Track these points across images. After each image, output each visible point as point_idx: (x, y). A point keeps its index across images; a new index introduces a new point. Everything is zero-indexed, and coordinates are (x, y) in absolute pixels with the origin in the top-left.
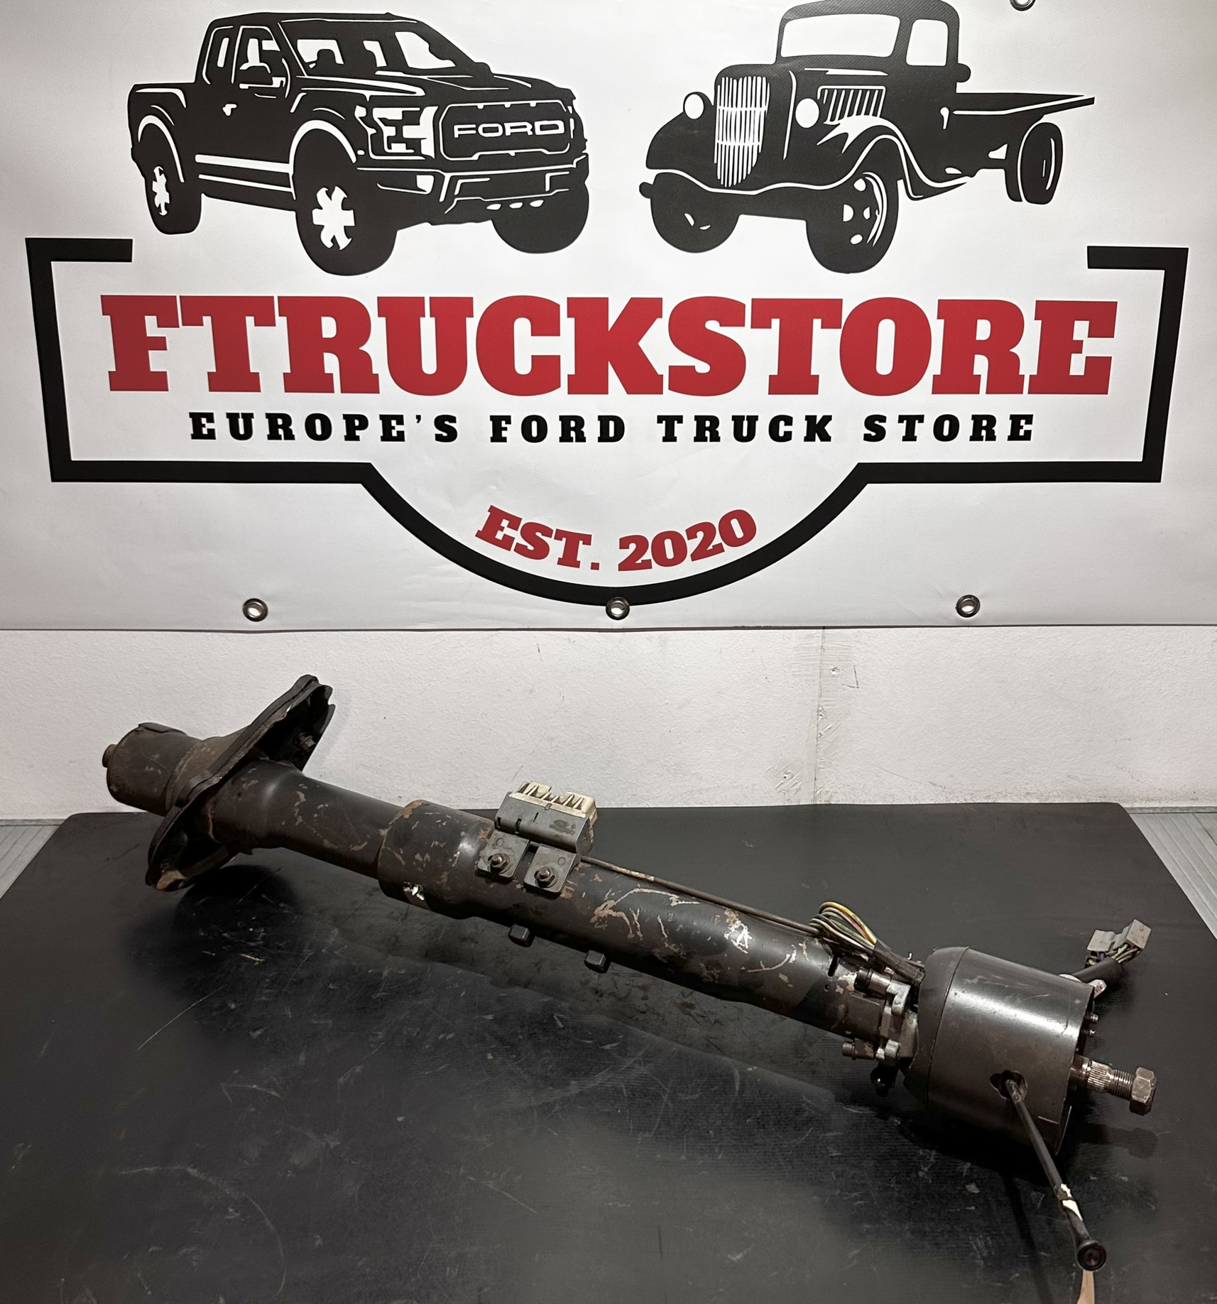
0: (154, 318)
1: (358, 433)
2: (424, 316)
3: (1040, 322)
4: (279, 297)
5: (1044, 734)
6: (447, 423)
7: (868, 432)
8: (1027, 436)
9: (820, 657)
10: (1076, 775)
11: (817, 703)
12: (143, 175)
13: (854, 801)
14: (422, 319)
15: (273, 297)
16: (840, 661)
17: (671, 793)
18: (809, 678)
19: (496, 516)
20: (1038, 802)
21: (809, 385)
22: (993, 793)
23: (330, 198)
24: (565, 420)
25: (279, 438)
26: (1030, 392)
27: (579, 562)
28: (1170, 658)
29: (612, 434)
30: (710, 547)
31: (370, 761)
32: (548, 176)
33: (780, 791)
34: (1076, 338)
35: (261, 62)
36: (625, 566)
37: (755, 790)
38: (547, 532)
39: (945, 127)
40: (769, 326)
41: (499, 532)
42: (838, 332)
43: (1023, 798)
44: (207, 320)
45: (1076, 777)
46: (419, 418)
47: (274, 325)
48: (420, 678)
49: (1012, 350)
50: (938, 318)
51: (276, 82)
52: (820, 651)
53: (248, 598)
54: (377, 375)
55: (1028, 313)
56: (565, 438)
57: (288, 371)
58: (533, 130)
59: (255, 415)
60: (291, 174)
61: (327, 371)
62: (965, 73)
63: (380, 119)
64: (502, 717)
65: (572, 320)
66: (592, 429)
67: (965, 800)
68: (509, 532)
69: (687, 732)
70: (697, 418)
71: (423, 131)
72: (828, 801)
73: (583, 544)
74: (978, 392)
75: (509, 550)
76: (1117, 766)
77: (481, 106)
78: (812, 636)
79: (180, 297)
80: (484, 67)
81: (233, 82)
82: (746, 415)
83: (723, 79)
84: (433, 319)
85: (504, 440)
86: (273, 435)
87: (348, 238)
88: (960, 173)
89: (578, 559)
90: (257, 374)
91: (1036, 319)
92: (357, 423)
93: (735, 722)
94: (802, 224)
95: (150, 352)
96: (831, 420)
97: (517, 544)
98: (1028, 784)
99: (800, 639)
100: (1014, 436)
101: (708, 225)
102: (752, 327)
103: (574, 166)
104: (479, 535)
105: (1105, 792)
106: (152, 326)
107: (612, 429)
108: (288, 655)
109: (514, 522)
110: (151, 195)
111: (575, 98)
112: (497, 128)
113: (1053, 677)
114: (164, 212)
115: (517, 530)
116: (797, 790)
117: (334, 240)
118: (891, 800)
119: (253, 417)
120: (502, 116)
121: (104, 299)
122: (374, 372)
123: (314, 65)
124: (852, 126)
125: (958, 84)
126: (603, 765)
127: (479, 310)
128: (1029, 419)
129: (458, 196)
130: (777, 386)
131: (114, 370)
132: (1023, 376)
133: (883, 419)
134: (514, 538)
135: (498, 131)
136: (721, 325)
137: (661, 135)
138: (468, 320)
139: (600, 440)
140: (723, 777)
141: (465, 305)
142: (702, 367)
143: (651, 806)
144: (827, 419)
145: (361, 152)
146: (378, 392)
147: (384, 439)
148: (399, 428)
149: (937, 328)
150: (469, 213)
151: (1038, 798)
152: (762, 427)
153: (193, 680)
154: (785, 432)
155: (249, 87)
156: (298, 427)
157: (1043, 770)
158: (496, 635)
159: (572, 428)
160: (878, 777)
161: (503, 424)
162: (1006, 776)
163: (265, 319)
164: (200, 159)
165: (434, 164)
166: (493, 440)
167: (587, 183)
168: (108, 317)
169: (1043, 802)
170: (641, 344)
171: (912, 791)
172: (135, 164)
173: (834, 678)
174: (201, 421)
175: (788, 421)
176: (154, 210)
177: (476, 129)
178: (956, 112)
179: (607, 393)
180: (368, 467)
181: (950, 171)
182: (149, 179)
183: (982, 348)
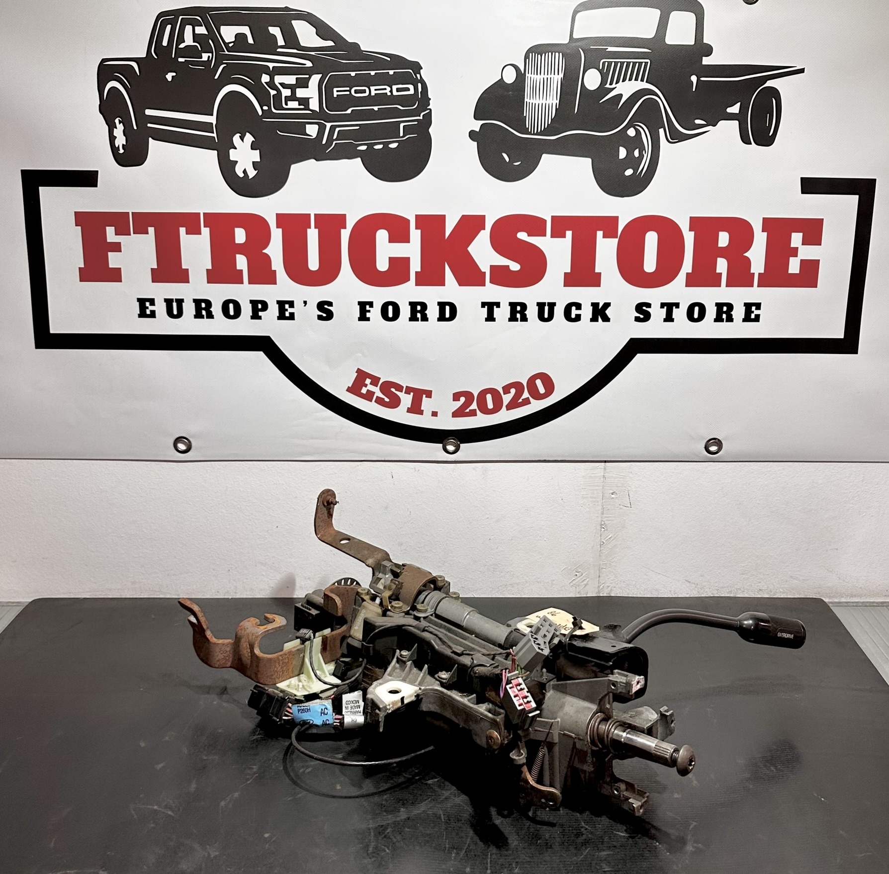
0: (113, 228)
1: (260, 314)
2: (310, 228)
3: (766, 233)
4: (204, 213)
5: (772, 544)
6: (326, 306)
7: (638, 315)
8: (757, 318)
9: (602, 484)
10: (797, 576)
11: (600, 519)
12: (107, 124)
13: (628, 594)
14: (309, 230)
15: (199, 213)
16: (617, 487)
17: (491, 586)
18: (594, 500)
19: (361, 376)
20: (768, 596)
21: (594, 280)
22: (733, 589)
23: (243, 140)
24: (413, 305)
25: (202, 317)
26: (759, 286)
27: (423, 410)
28: (867, 488)
29: (447, 315)
30: (520, 400)
31: (266, 559)
32: (402, 125)
33: (572, 586)
34: (792, 245)
35: (194, 42)
36: (457, 414)
37: (554, 585)
38: (399, 388)
39: (694, 90)
40: (564, 237)
41: (364, 388)
42: (615, 241)
43: (756, 593)
44: (151, 230)
45: (797, 578)
46: (305, 303)
47: (200, 234)
48: (303, 497)
49: (745, 254)
50: (690, 230)
51: (205, 56)
52: (602, 479)
53: (178, 436)
54: (275, 271)
55: (757, 226)
56: (413, 318)
57: (210, 268)
58: (391, 91)
59: (185, 300)
60: (214, 123)
61: (238, 268)
62: (708, 50)
63: (280, 84)
64: (365, 527)
65: (419, 231)
66: (433, 312)
67: (712, 594)
68: (371, 388)
69: (503, 540)
70: (511, 304)
71: (311, 92)
72: (609, 594)
73: (426, 397)
74: (720, 286)
75: (371, 401)
76: (828, 570)
77: (353, 74)
78: (596, 468)
79: (132, 213)
80: (356, 46)
81: (173, 56)
82: (547, 301)
83: (531, 54)
84: (317, 230)
85: (368, 319)
86: (198, 315)
87: (255, 170)
88: (705, 123)
89: (422, 409)
90: (187, 270)
91: (763, 231)
92: (260, 306)
93: (538, 532)
94: (589, 161)
95: (109, 253)
96: (610, 306)
97: (377, 396)
98: (760, 582)
99: (587, 470)
100: (747, 319)
101: (519, 161)
102: (552, 237)
103: (421, 118)
104: (349, 390)
105: (820, 590)
106: (111, 234)
107: (448, 311)
108: (206, 479)
109: (375, 380)
110: (112, 139)
111: (422, 68)
112: (365, 90)
113: (778, 501)
114: (121, 151)
115: (377, 387)
116: (586, 585)
117: (245, 172)
118: (657, 594)
119: (184, 302)
120: (369, 82)
121: (77, 214)
122: (273, 269)
123: (232, 44)
124: (626, 89)
125: (704, 58)
126: (440, 564)
127: (350, 223)
128: (758, 306)
129: (336, 140)
130: (570, 280)
131: (83, 266)
132: (754, 273)
133: (649, 305)
134: (375, 393)
135: (365, 92)
136: (528, 236)
137: (485, 95)
138: (342, 231)
139: (439, 320)
140: (530, 574)
141: (340, 220)
142: (515, 267)
143: (476, 596)
144: (607, 305)
145: (265, 108)
146: (276, 284)
147: (279, 318)
148: (291, 310)
149: (689, 238)
150: (344, 152)
151: (768, 593)
152: (559, 311)
153: (135, 497)
154: (576, 315)
155: (185, 60)
156: (217, 309)
157: (772, 572)
158: (360, 465)
159: (418, 311)
160: (647, 575)
161: (368, 308)
162: (744, 576)
163: (194, 230)
164: (149, 112)
165: (318, 117)
166: (360, 319)
167: (430, 130)
168: (80, 227)
169: (772, 597)
170: (469, 249)
171: (673, 587)
172: (101, 116)
173: (614, 500)
174: (145, 304)
175: (578, 306)
176: (114, 149)
177: (350, 91)
178: (702, 79)
179: (444, 286)
180: (268, 339)
181: (698, 122)
182: (111, 127)
183: (723, 252)
